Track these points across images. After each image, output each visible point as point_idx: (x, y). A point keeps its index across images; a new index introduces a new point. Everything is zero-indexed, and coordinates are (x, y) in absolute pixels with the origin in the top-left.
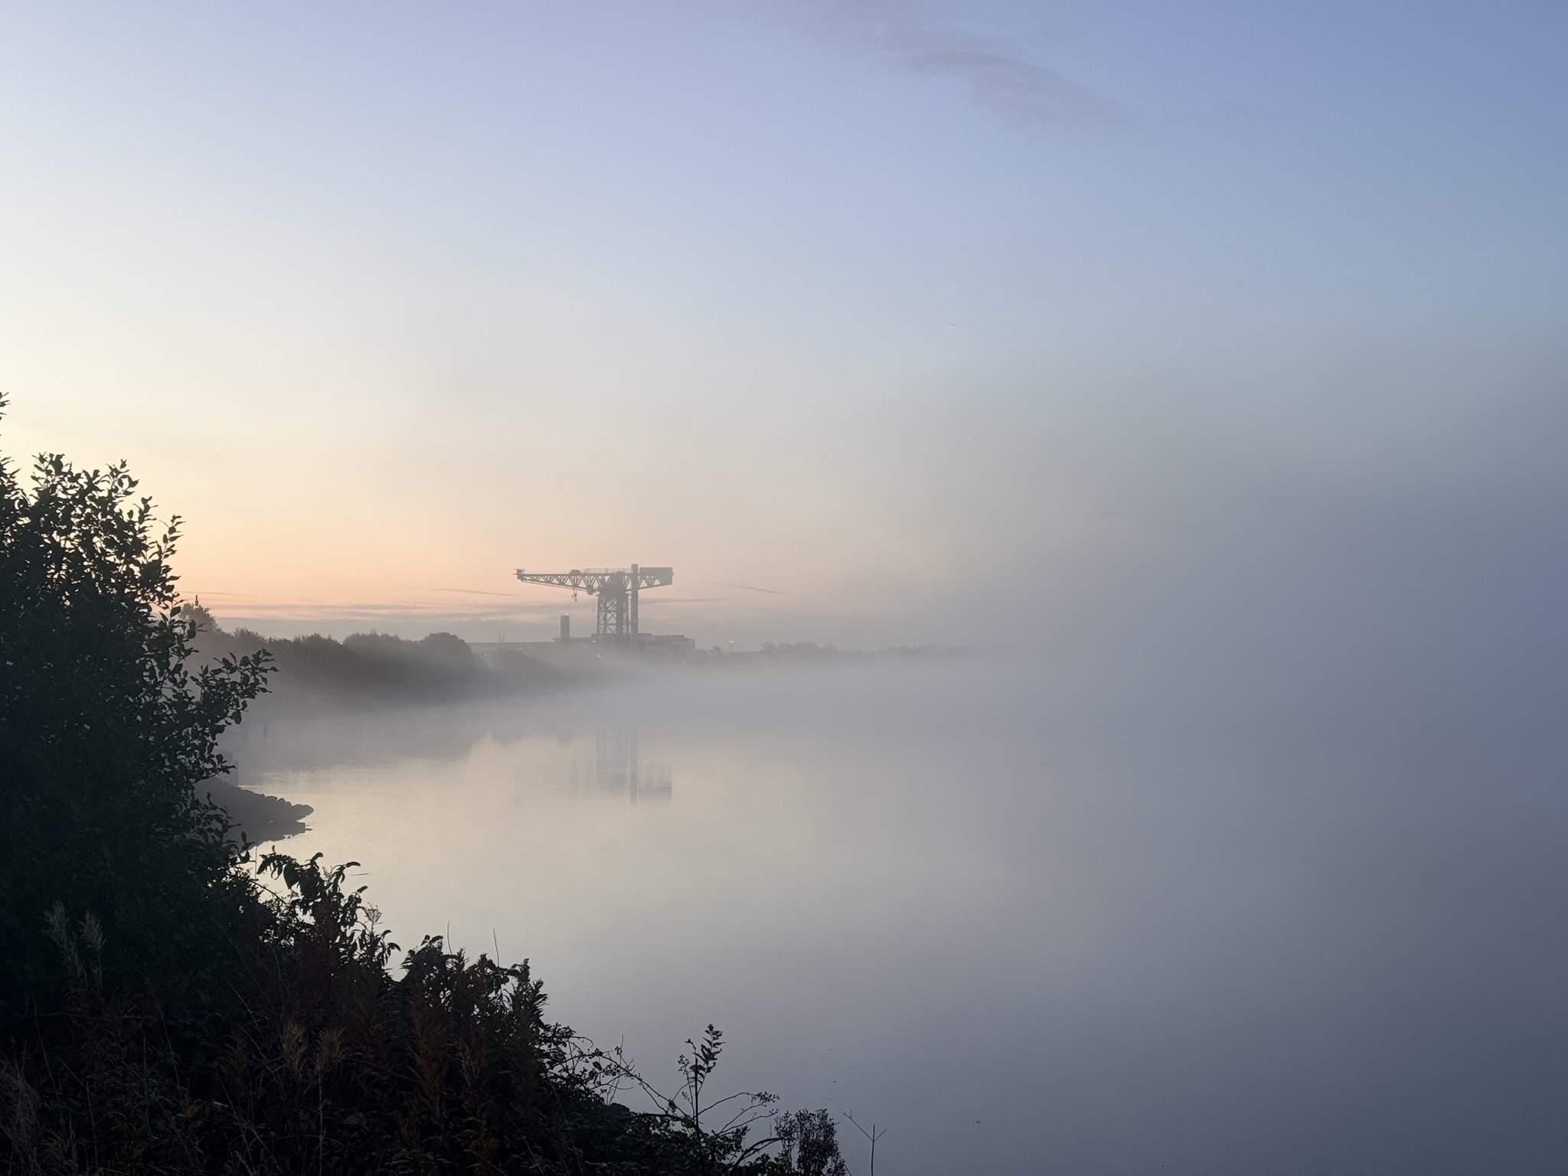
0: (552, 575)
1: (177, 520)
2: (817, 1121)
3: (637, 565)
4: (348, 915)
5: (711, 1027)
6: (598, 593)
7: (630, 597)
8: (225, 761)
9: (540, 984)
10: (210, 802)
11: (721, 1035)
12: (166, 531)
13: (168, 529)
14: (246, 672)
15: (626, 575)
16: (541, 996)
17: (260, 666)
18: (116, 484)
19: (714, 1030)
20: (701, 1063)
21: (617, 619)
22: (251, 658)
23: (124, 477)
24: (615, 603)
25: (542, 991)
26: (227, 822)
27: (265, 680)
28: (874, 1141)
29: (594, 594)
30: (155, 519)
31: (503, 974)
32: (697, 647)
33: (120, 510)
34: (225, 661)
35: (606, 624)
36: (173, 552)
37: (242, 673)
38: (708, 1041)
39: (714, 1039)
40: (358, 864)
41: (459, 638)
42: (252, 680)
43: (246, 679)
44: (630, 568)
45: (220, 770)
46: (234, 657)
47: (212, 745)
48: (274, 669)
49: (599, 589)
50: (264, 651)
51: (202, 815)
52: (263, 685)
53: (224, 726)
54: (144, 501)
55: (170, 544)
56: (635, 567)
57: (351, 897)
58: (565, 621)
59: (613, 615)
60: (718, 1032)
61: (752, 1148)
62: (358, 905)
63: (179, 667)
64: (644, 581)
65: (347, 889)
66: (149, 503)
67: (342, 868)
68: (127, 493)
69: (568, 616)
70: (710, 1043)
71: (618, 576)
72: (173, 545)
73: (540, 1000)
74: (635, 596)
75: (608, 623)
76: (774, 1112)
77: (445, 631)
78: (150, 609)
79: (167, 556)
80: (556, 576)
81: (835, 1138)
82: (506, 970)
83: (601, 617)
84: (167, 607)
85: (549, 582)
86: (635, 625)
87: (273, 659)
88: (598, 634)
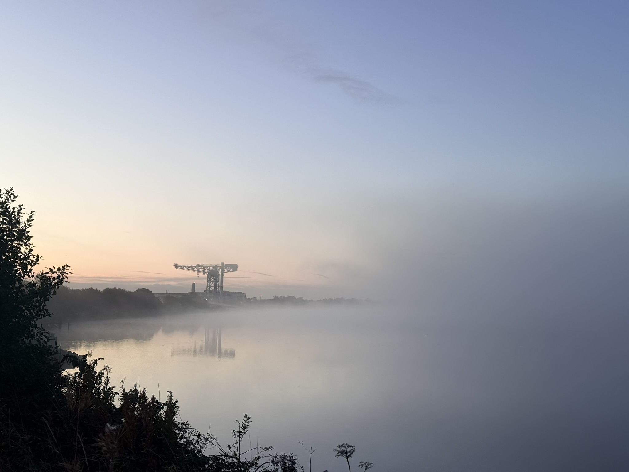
0: (189, 266)
1: (33, 213)
2: (289, 458)
3: (223, 263)
4: (98, 380)
5: (246, 415)
6: (207, 274)
7: (220, 276)
8: (49, 312)
9: (176, 402)
10: (42, 328)
11: (250, 418)
12: (28, 217)
13: (29, 217)
14: (59, 274)
15: (219, 267)
16: (177, 407)
17: (65, 271)
18: (8, 197)
19: (247, 416)
20: (241, 430)
21: (215, 285)
22: (61, 268)
23: (12, 194)
24: (214, 278)
25: (177, 405)
26: (49, 338)
27: (67, 277)
28: (311, 454)
29: (206, 274)
30: (24, 214)
31: (162, 405)
32: (247, 297)
33: (9, 207)
34: (51, 269)
35: (210, 287)
36: (31, 226)
37: (57, 275)
38: (245, 420)
39: (247, 420)
40: (103, 359)
41: (150, 290)
42: (61, 277)
43: (59, 276)
44: (221, 264)
45: (47, 315)
46: (54, 268)
47: (44, 306)
48: (71, 273)
49: (208, 272)
50: (67, 265)
51: (38, 333)
52: (65, 279)
53: (49, 298)
54: (20, 206)
55: (30, 223)
56: (222, 264)
57: (100, 372)
58: (194, 285)
59: (213, 283)
60: (249, 417)
61: (261, 466)
62: (103, 376)
63: (31, 270)
64: (226, 269)
65: (98, 369)
66: (22, 207)
67: (96, 360)
68: (13, 201)
69: (195, 283)
70: (246, 421)
71: (216, 267)
72: (31, 223)
73: (176, 408)
74: (222, 275)
75: (211, 286)
76: (271, 455)
77: (144, 288)
78: (20, 249)
79: (28, 228)
80: (190, 267)
81: (296, 465)
82: (163, 403)
83: (208, 284)
84: (27, 249)
85: (188, 269)
86: (222, 287)
87: (70, 269)
88: (207, 291)
